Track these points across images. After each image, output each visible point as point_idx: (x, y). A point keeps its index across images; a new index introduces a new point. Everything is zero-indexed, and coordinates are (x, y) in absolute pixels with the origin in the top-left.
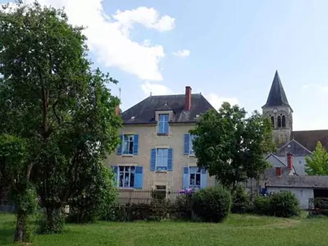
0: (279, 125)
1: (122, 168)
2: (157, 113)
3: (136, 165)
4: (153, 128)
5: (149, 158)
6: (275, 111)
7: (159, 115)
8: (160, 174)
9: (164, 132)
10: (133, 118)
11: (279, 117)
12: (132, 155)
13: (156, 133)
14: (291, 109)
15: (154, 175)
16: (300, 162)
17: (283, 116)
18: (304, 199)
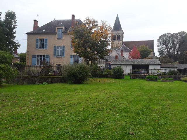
0: (118, 39)
1: (38, 56)
2: (57, 28)
3: (46, 54)
4: (55, 35)
5: (53, 51)
6: (116, 33)
7: (58, 28)
8: (58, 59)
9: (60, 38)
10: (44, 30)
11: (118, 35)
12: (44, 49)
13: (56, 38)
14: (123, 32)
15: (55, 59)
16: (126, 54)
17: (120, 35)
18: (128, 70)
